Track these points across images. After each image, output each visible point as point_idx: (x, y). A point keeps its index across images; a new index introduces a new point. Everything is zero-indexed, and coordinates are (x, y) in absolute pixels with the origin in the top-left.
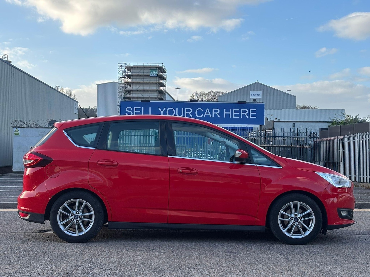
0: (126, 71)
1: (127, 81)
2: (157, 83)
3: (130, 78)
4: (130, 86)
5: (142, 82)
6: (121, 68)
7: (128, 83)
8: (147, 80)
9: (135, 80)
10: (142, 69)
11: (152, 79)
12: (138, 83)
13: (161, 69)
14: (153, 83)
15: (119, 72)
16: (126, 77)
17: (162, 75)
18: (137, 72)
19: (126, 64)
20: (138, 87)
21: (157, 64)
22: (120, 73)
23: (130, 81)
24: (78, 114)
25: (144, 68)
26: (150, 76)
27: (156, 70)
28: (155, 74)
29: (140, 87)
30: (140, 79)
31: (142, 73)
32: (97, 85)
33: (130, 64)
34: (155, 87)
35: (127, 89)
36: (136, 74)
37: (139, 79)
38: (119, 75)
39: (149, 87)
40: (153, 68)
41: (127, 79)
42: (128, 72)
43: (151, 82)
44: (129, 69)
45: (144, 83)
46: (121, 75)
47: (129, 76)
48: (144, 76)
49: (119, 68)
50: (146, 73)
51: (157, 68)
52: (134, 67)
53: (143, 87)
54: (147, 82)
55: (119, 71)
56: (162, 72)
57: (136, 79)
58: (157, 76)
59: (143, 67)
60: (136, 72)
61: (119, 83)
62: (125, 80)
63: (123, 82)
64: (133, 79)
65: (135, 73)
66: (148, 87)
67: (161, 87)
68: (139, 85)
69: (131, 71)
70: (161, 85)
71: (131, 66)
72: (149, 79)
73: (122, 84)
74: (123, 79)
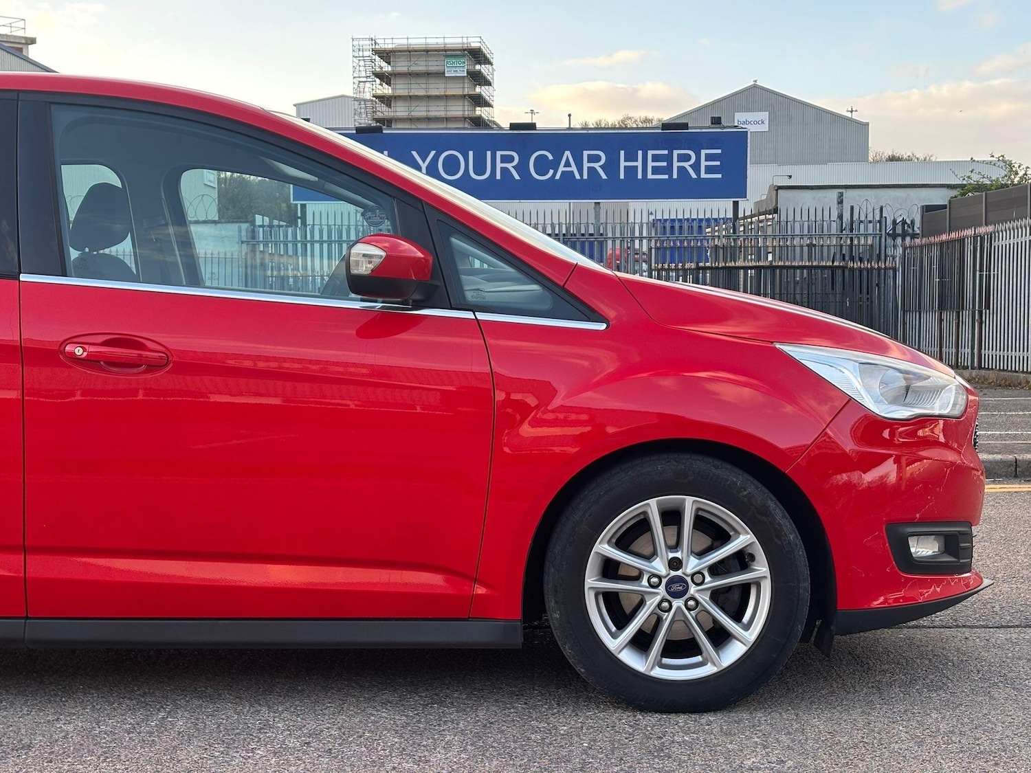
0: (377, 63)
1: (379, 92)
2: (465, 96)
3: (389, 84)
4: (389, 106)
5: (422, 93)
6: (361, 53)
7: (383, 99)
8: (436, 89)
9: (401, 88)
10: (422, 55)
11: (453, 86)
12: (410, 97)
13: (477, 55)
14: (454, 97)
15: (355, 65)
16: (375, 81)
17: (480, 72)
18: (406, 63)
19: (375, 43)
20: (413, 108)
21: (465, 40)
22: (358, 68)
23: (387, 90)
25: (427, 51)
26: (446, 75)
27: (463, 56)
28: (458, 69)
29: (418, 108)
30: (417, 86)
31: (421, 67)
32: (295, 105)
33: (387, 41)
34: (461, 108)
35: (379, 114)
36: (405, 69)
37: (413, 86)
38: (355, 75)
39: (443, 108)
40: (454, 50)
41: (380, 87)
42: (383, 64)
43: (449, 92)
44: (386, 55)
45: (429, 97)
46: (363, 74)
47: (383, 77)
48: (428, 75)
49: (357, 55)
50: (433, 66)
51: (464, 50)
52: (400, 51)
53: (424, 109)
54: (438, 94)
55: (357, 62)
56: (480, 64)
57: (406, 86)
58: (466, 75)
59: (424, 51)
60: (404, 64)
61: (355, 99)
62: (374, 88)
63: (368, 96)
64: (398, 87)
65: (402, 66)
66: (438, 109)
67: (477, 109)
68: (414, 103)
69: (392, 63)
70: (479, 101)
71: (390, 46)
72: (443, 86)
73: (365, 100)
74: (368, 85)
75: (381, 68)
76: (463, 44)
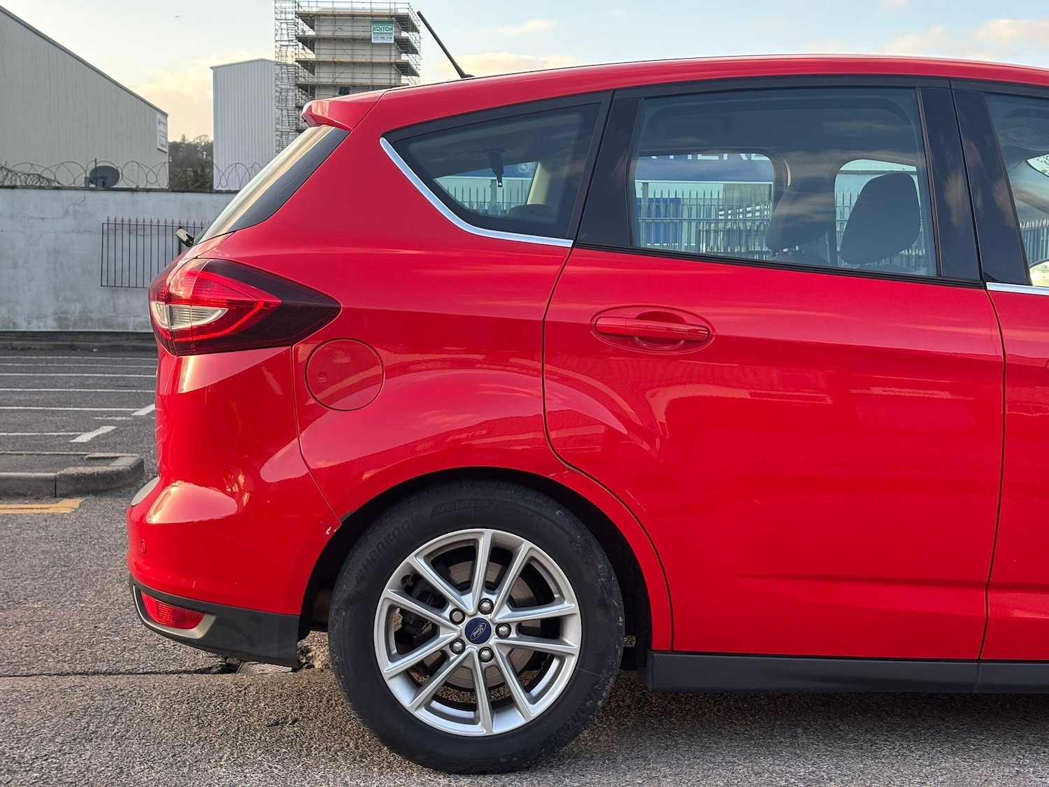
0: (300, 27)
1: (302, 57)
2: (391, 64)
3: (312, 49)
4: (312, 72)
5: (347, 59)
6: (283, 16)
7: (305, 64)
8: (362, 55)
9: (325, 54)
10: (347, 20)
11: (378, 53)
12: (335, 62)
13: (404, 22)
14: (380, 65)
15: (277, 28)
16: (298, 45)
17: (407, 40)
18: (332, 28)
19: (299, 6)
20: (337, 75)
21: (392, 6)
22: (280, 31)
23: (310, 55)
24: (167, 151)
25: (353, 16)
26: (373, 42)
27: (391, 22)
28: (385, 35)
29: (343, 75)
30: (342, 52)
31: (346, 32)
32: (212, 68)
33: (311, 4)
34: (388, 76)
35: (301, 80)
36: (329, 34)
37: (337, 52)
38: (277, 39)
39: (368, 76)
40: (381, 16)
41: (303, 52)
42: (306, 28)
43: (377, 59)
44: (309, 19)
45: (354, 64)
46: (285, 38)
47: (307, 42)
48: (353, 40)
49: (279, 17)
50: (359, 32)
51: (392, 16)
52: (324, 15)
53: (350, 76)
54: (364, 60)
55: (279, 24)
56: (407, 30)
57: (331, 52)
58: (393, 42)
59: (350, 15)
60: (327, 28)
61: (277, 64)
62: (297, 52)
63: (290, 61)
64: (322, 52)
65: (326, 31)
66: (364, 76)
67: (403, 77)
68: (339, 70)
69: (316, 27)
70: (406, 69)
71: (314, 10)
72: (369, 52)
73: (287, 65)
74: (290, 49)
75: (304, 32)
76: (390, 10)
